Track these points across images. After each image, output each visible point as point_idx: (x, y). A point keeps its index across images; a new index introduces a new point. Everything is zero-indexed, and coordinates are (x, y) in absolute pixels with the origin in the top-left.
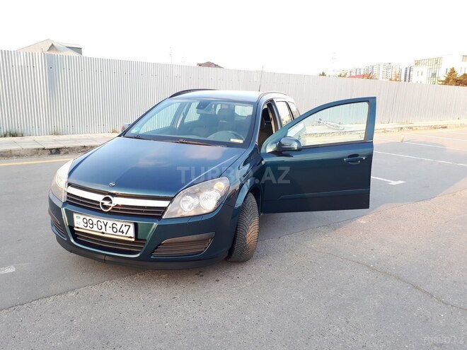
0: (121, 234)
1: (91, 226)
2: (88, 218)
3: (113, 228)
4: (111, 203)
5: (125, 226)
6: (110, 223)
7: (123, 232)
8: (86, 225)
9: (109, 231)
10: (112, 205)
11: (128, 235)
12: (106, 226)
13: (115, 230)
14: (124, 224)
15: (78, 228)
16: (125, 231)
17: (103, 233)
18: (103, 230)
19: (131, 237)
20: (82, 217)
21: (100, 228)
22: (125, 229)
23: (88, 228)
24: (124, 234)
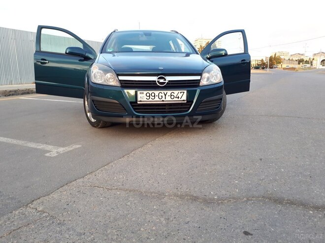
0: (177, 99)
1: (153, 98)
2: (150, 92)
3: (171, 96)
4: (165, 80)
5: (181, 93)
6: (169, 92)
7: (178, 98)
8: (148, 98)
9: (168, 98)
10: (167, 82)
11: (182, 99)
12: (165, 95)
13: (172, 97)
14: (180, 91)
15: (141, 101)
16: (180, 97)
17: (163, 101)
18: (163, 99)
19: (184, 100)
20: (145, 92)
21: (160, 97)
22: (180, 95)
23: (150, 100)
24: (179, 99)
